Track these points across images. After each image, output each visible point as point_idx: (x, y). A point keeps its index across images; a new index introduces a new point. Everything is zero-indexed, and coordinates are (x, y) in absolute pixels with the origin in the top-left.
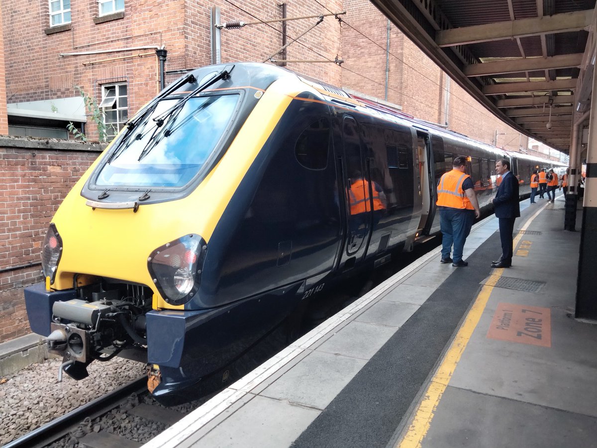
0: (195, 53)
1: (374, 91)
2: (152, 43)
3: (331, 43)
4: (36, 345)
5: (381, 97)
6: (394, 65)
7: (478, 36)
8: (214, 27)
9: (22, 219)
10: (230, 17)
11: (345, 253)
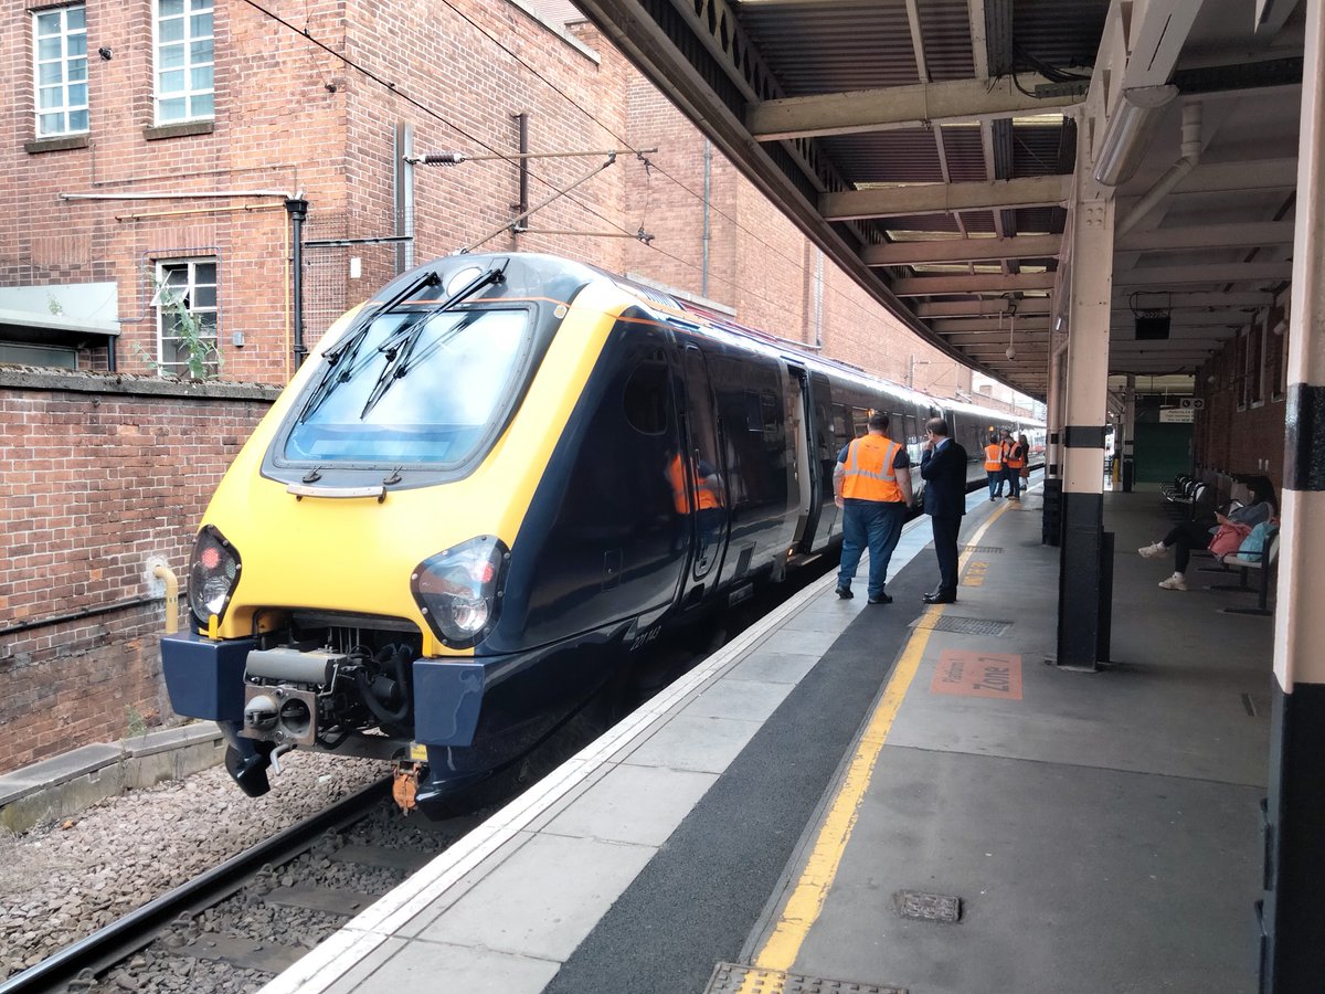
0: (364, 208)
1: (681, 277)
2: (275, 185)
3: (605, 186)
4: (112, 762)
5: (693, 289)
6: (720, 227)
7: (890, 206)
8: (402, 162)
9: (73, 527)
10: (426, 139)
11: (691, 576)
